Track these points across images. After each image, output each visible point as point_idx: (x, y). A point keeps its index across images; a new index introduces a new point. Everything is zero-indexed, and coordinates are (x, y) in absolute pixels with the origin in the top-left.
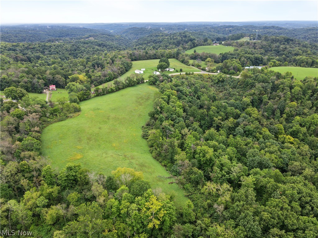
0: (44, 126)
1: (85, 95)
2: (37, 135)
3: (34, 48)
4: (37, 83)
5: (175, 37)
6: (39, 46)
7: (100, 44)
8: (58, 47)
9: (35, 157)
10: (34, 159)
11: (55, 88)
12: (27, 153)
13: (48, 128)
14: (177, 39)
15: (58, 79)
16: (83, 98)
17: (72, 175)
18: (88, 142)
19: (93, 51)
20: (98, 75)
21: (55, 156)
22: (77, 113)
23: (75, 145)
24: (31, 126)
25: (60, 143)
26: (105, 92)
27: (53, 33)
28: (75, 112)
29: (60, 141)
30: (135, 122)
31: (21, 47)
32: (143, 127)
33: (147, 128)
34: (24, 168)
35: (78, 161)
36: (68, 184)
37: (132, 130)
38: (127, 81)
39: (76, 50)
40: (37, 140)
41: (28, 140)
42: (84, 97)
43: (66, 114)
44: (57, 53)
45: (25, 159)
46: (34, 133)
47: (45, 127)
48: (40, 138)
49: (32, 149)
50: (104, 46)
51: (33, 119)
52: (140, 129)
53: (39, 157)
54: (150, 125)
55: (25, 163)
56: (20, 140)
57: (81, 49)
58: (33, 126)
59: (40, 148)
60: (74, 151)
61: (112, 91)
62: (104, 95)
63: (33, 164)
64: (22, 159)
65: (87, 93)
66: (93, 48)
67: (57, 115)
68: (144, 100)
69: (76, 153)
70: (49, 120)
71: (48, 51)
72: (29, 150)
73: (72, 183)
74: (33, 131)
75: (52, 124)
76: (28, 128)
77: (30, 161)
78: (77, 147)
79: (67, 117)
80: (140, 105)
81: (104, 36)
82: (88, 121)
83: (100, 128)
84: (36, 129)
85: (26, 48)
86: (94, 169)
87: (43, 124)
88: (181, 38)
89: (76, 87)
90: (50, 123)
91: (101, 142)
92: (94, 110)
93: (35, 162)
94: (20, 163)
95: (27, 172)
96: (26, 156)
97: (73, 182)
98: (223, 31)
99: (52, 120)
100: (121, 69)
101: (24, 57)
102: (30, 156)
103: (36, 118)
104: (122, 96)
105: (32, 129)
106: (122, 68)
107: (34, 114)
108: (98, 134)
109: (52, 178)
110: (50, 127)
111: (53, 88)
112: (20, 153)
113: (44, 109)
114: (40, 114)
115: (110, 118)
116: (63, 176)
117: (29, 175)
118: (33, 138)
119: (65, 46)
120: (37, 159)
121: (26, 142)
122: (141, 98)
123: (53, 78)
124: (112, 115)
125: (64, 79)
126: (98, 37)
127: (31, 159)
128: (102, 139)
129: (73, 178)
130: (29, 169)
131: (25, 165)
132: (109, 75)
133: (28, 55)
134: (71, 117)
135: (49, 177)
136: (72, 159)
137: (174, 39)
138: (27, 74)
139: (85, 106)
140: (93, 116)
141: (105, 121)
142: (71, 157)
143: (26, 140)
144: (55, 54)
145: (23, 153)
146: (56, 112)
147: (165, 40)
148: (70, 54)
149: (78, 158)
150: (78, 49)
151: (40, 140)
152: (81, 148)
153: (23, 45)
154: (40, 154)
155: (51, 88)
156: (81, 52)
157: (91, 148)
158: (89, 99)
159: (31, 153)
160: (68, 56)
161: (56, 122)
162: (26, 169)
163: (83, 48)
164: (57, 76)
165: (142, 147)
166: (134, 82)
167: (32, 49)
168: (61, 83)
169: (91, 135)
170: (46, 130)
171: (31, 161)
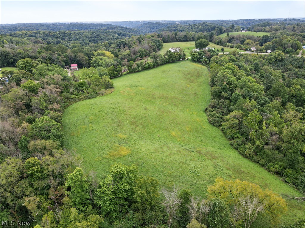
0: (66, 104)
1: (115, 71)
2: (57, 115)
3: (54, 36)
4: (57, 60)
5: (196, 27)
6: (59, 34)
7: (119, 34)
8: (78, 35)
9: (53, 150)
10: (51, 154)
11: (77, 67)
12: (40, 143)
13: (71, 107)
14: (198, 28)
15: (80, 57)
16: (113, 75)
17: (124, 189)
18: (133, 129)
19: (113, 38)
20: (126, 54)
21: (85, 149)
22: (109, 91)
23: (114, 132)
24: (49, 102)
25: (90, 129)
26: (140, 69)
27: (72, 27)
28: (106, 88)
29: (90, 125)
30: (191, 103)
31: (42, 34)
32: (206, 109)
33: (214, 111)
34: (33, 170)
35: (124, 158)
36: (114, 207)
37: (191, 113)
38: (166, 57)
39: (96, 38)
40: (56, 122)
41: (42, 121)
42: (115, 74)
43: (95, 90)
44: (77, 39)
45: (34, 154)
46: (52, 112)
47: (68, 106)
48: (61, 119)
49: (49, 136)
50: (123, 35)
51: (52, 92)
52: (201, 112)
53: (61, 150)
54: (216, 107)
55: (35, 162)
56: (30, 121)
57: (101, 37)
58: (51, 103)
59: (61, 135)
60: (114, 142)
61: (149, 68)
62: (138, 71)
63: (49, 163)
64: (30, 154)
65: (118, 69)
66: (114, 36)
67: (84, 90)
68: (195, 77)
69: (118, 145)
70: (73, 96)
71: (68, 38)
72: (43, 138)
73: (123, 205)
74: (51, 110)
75: (77, 102)
76: (44, 105)
77: (44, 158)
78: (118, 135)
79: (97, 94)
80: (191, 82)
81: (121, 29)
82: (127, 100)
83: (146, 109)
84: (56, 106)
85: (47, 35)
86: (157, 175)
87: (65, 102)
88: (202, 27)
89: (105, 61)
90: (74, 101)
91: (153, 129)
92: (131, 87)
93: (52, 159)
94: (27, 161)
95: (39, 179)
96: (37, 147)
97: (125, 203)
98: (242, 24)
99: (77, 97)
100: (153, 47)
101: (44, 41)
102: (45, 148)
103: (56, 92)
104: (164, 72)
105: (50, 107)
106: (153, 45)
107: (53, 86)
108: (146, 117)
109: (83, 191)
110: (74, 106)
111: (75, 67)
112: (28, 142)
113: (66, 82)
114: (60, 87)
115: (156, 96)
116: (108, 192)
117: (42, 184)
118: (51, 118)
119: (84, 34)
120: (56, 155)
121: (40, 124)
122: (189, 74)
123: (75, 56)
124: (158, 93)
125: (87, 58)
126: (116, 29)
127: (46, 153)
128: (153, 124)
129: (125, 195)
130: (42, 172)
131: (34, 165)
132: (140, 53)
133: (48, 40)
134: (103, 94)
135: (80, 190)
136: (114, 156)
137: (195, 28)
138: (46, 50)
139: (117, 83)
140: (132, 94)
141: (150, 100)
142: (110, 151)
143: (40, 120)
144: (75, 40)
145: (32, 143)
146: (82, 87)
147: (186, 29)
148: (90, 41)
149: (123, 153)
150: (98, 36)
151: (61, 123)
152: (124, 137)
153: (44, 33)
154: (62, 145)
155: (72, 68)
156: (101, 39)
157: (140, 138)
158: (120, 76)
159: (46, 143)
160: (88, 42)
161: (82, 99)
162: (37, 172)
163: (103, 36)
164: (79, 54)
165: (215, 139)
166: (175, 57)
167: (52, 36)
168: (84, 63)
169: (134, 118)
170: (69, 109)
171: (46, 158)
